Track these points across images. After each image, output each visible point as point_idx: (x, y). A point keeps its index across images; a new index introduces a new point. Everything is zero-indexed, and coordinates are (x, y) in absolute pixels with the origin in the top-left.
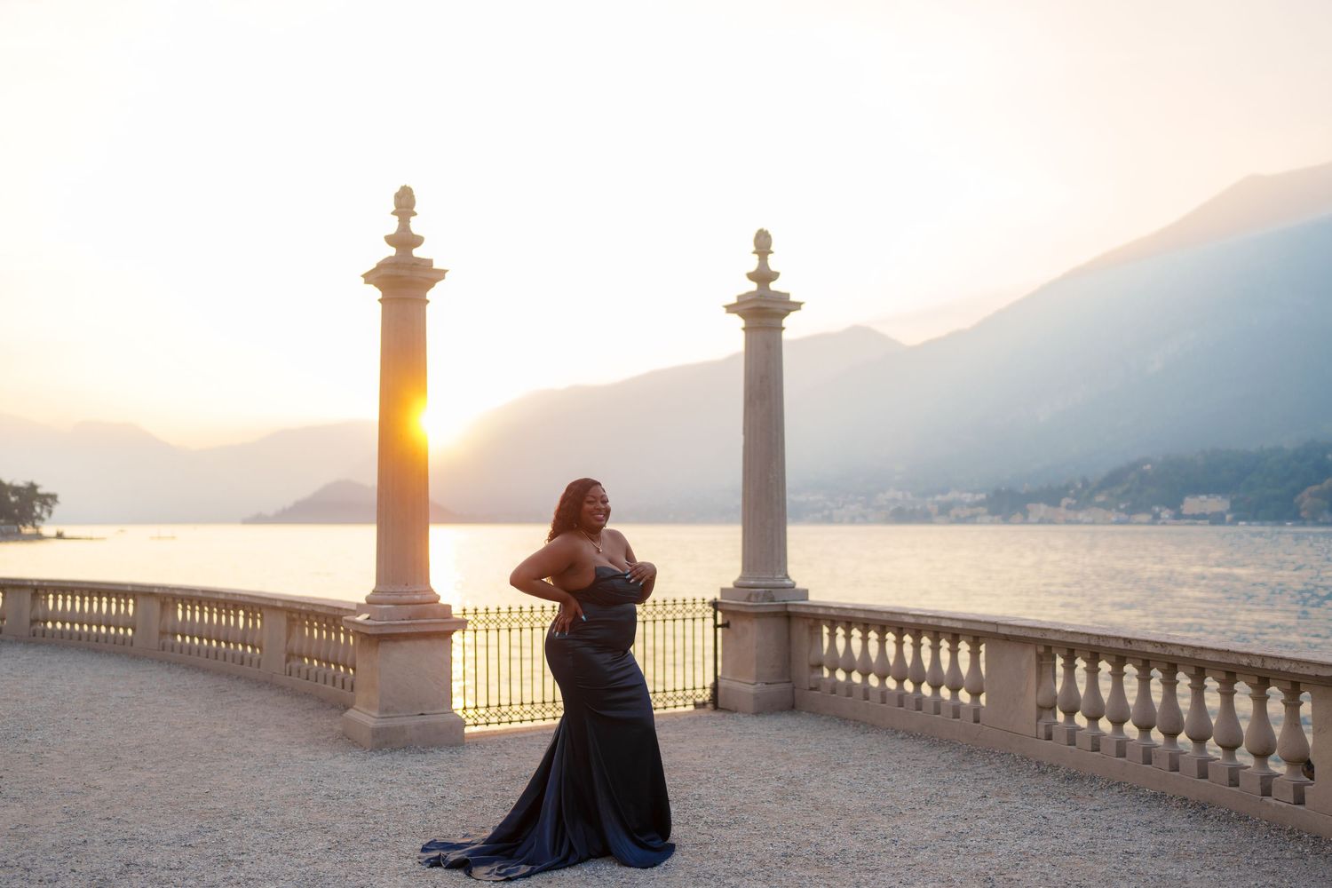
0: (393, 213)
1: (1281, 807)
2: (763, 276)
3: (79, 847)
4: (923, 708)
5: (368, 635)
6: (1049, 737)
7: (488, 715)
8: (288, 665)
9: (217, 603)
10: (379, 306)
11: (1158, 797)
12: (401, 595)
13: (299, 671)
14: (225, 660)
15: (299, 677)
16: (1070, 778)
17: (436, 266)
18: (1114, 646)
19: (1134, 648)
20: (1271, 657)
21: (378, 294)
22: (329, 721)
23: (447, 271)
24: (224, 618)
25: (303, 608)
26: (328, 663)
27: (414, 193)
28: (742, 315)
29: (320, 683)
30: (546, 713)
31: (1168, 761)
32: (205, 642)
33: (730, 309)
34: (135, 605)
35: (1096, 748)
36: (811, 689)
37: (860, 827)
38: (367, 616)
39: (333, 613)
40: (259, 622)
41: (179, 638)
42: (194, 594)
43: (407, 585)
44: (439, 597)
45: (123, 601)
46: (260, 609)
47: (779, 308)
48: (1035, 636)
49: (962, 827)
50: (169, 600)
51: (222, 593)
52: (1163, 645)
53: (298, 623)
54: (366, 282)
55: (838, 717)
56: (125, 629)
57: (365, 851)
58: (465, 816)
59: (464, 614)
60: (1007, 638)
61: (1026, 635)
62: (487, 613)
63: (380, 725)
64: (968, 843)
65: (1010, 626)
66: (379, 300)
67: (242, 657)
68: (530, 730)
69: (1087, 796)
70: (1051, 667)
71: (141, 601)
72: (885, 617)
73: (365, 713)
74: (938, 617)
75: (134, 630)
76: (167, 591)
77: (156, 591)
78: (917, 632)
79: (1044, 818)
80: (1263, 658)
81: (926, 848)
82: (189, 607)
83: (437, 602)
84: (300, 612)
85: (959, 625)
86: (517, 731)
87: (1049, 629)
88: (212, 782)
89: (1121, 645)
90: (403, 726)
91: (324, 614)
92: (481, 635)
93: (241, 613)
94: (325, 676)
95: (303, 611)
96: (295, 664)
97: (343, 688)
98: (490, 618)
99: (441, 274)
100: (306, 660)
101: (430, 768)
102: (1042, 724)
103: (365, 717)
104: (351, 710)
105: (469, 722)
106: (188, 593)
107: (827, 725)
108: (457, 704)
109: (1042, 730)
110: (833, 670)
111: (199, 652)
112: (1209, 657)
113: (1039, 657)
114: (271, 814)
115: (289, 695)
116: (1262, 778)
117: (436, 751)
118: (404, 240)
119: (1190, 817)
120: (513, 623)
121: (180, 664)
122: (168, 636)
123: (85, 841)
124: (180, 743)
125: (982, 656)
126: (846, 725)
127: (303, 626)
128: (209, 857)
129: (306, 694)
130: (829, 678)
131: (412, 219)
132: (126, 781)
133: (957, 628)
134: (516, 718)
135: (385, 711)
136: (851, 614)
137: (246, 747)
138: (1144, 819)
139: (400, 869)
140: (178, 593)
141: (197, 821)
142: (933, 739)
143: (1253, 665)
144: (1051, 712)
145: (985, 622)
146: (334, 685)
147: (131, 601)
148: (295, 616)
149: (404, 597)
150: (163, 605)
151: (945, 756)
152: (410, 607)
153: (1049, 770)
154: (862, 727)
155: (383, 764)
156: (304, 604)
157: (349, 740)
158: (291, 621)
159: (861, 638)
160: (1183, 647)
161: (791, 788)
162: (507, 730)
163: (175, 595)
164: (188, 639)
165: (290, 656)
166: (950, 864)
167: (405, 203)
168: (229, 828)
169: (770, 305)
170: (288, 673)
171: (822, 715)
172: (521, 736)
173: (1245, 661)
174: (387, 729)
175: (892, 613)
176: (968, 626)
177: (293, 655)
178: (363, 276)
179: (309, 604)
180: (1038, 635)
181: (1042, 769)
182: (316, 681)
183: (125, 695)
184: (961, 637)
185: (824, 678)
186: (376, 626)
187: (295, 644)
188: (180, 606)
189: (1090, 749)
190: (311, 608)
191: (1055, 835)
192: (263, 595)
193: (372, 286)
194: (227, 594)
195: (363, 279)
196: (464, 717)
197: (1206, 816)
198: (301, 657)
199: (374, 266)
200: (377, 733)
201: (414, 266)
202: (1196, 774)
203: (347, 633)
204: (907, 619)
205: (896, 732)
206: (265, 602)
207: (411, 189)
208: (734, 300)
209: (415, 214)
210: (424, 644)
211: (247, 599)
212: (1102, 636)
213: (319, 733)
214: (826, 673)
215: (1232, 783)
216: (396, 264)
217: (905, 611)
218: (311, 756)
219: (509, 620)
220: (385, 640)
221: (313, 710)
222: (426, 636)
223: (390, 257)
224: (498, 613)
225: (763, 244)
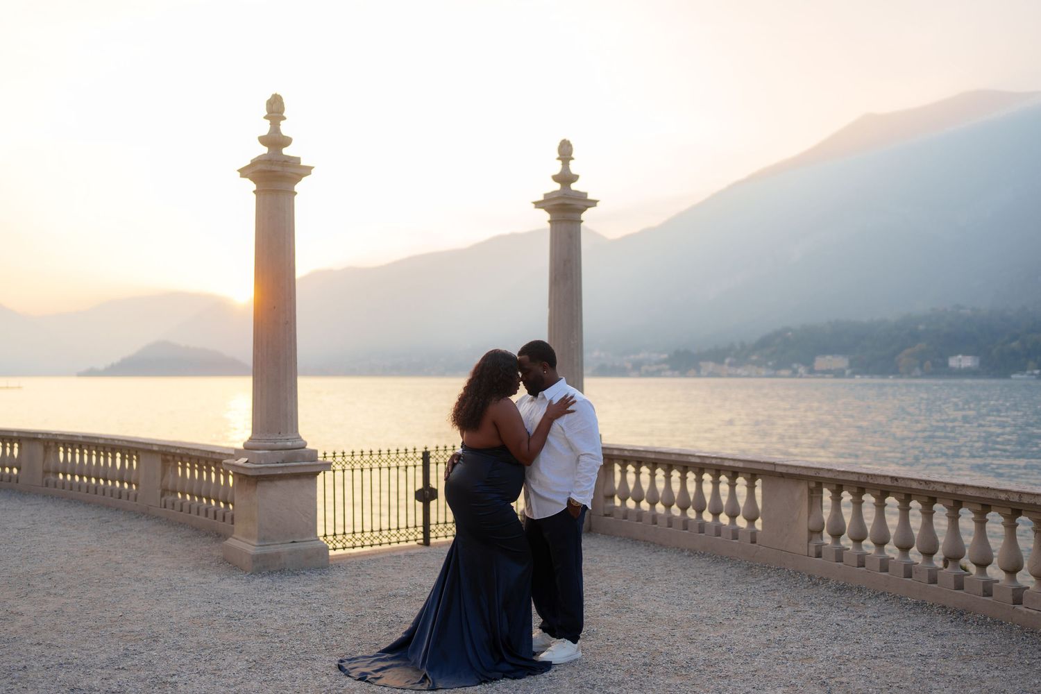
0: (266, 117)
1: (1031, 614)
2: (565, 178)
3: (21, 673)
4: (705, 531)
5: (247, 476)
6: (819, 555)
7: (344, 541)
8: (163, 499)
9: (97, 447)
10: (254, 196)
11: (920, 605)
12: (275, 442)
13: (173, 504)
14: (104, 494)
15: (173, 509)
16: (841, 589)
17: (303, 163)
18: (882, 483)
19: (900, 485)
20: (1028, 494)
21: (253, 186)
22: (207, 547)
23: (313, 167)
24: (102, 459)
25: (178, 451)
26: (200, 497)
27: (284, 101)
28: (548, 210)
29: (193, 515)
30: (392, 538)
31: (927, 575)
32: (85, 479)
33: (538, 204)
34: (19, 448)
35: (861, 564)
36: (606, 515)
37: (693, 637)
38: (246, 459)
39: (207, 456)
40: (135, 463)
41: (61, 476)
42: (76, 439)
43: (280, 433)
44: (306, 444)
45: (8, 445)
46: (137, 452)
47: (580, 204)
48: (809, 474)
49: (777, 635)
50: (52, 444)
51: (101, 438)
52: (927, 482)
53: (172, 464)
54: (241, 176)
55: (629, 538)
56: (11, 469)
57: (282, 669)
58: (356, 633)
59: (325, 457)
60: (782, 475)
61: (801, 473)
62: (344, 456)
63: (259, 551)
64: (789, 649)
65: (787, 466)
66: (254, 192)
67: (120, 492)
68: (380, 552)
69: (861, 605)
70: (819, 500)
71: (25, 445)
72: (673, 457)
73: (244, 542)
74: (721, 458)
75: (19, 469)
76: (50, 437)
77: (40, 436)
78: (734, 474)
79: (838, 625)
80: (1020, 494)
81: (758, 655)
82: (70, 450)
83: (304, 448)
84: (174, 455)
85: (741, 465)
86: (369, 554)
87: (822, 469)
88: (122, 606)
89: (889, 482)
90: (278, 552)
91: (197, 456)
92: (339, 474)
93: (118, 455)
94: (198, 508)
95: (179, 454)
96: (170, 498)
97: (215, 518)
98: (346, 460)
99: (307, 170)
100: (179, 495)
101: (308, 589)
102: (812, 545)
103: (244, 544)
104: (230, 539)
105: (331, 546)
106: (69, 439)
107: (622, 545)
108: (320, 532)
109: (813, 550)
110: (624, 500)
111: (79, 487)
112: (970, 493)
113: (811, 491)
114: (185, 635)
115: (165, 525)
116: (1014, 590)
117: (308, 573)
118: (275, 141)
119: (952, 622)
120: (364, 464)
121: (62, 498)
122: (51, 474)
123: (25, 667)
124: (82, 570)
125: (758, 491)
126: (638, 545)
127: (177, 466)
128: (145, 679)
129: (180, 523)
130: (621, 506)
131: (282, 123)
132: (44, 607)
133: (738, 467)
134: (367, 543)
135: (264, 539)
136: (643, 455)
137: (142, 572)
138: (916, 623)
139: (320, 687)
140: (61, 438)
141: (121, 644)
142: (718, 558)
143: (1011, 500)
144: (819, 535)
145: (765, 463)
146: (207, 516)
147: (16, 445)
148: (169, 458)
149: (278, 443)
150: (47, 448)
151: (729, 571)
152: (283, 452)
153: (821, 582)
154: (652, 546)
155: (265, 585)
156: (179, 448)
157: (231, 564)
158: (165, 462)
159: (650, 474)
160: (945, 484)
161: (619, 602)
162: (360, 553)
163: (57, 440)
164: (69, 477)
165: (164, 491)
166: (784, 669)
167: (275, 109)
168: (152, 650)
169: (572, 202)
170: (163, 505)
171: (616, 537)
172: (373, 557)
173: (1003, 496)
174: (266, 555)
175: (679, 455)
176: (748, 466)
177: (168, 490)
178: (238, 171)
179: (184, 448)
180: (812, 473)
181: (816, 581)
182: (190, 513)
183: (20, 526)
184: (739, 474)
185: (617, 507)
186: (255, 468)
187: (170, 481)
188: (61, 449)
189: (856, 564)
190: (185, 452)
191: (855, 640)
192: (141, 441)
193: (247, 180)
194: (106, 439)
195: (239, 173)
196: (325, 542)
197: (966, 621)
198: (175, 492)
199: (249, 163)
200: (256, 559)
201: (286, 163)
202: (953, 585)
203: (226, 475)
204: (693, 460)
205: (683, 551)
206: (141, 446)
207: (281, 97)
208: (541, 198)
209: (284, 118)
210: (294, 483)
211: (125, 444)
212: (871, 475)
213: (202, 559)
214: (618, 502)
215: (986, 594)
216: (269, 161)
217: (692, 453)
218: (201, 580)
219: (362, 462)
220: (263, 480)
221: (190, 537)
222: (297, 476)
223: (265, 154)
224: (353, 456)
225: (565, 152)
